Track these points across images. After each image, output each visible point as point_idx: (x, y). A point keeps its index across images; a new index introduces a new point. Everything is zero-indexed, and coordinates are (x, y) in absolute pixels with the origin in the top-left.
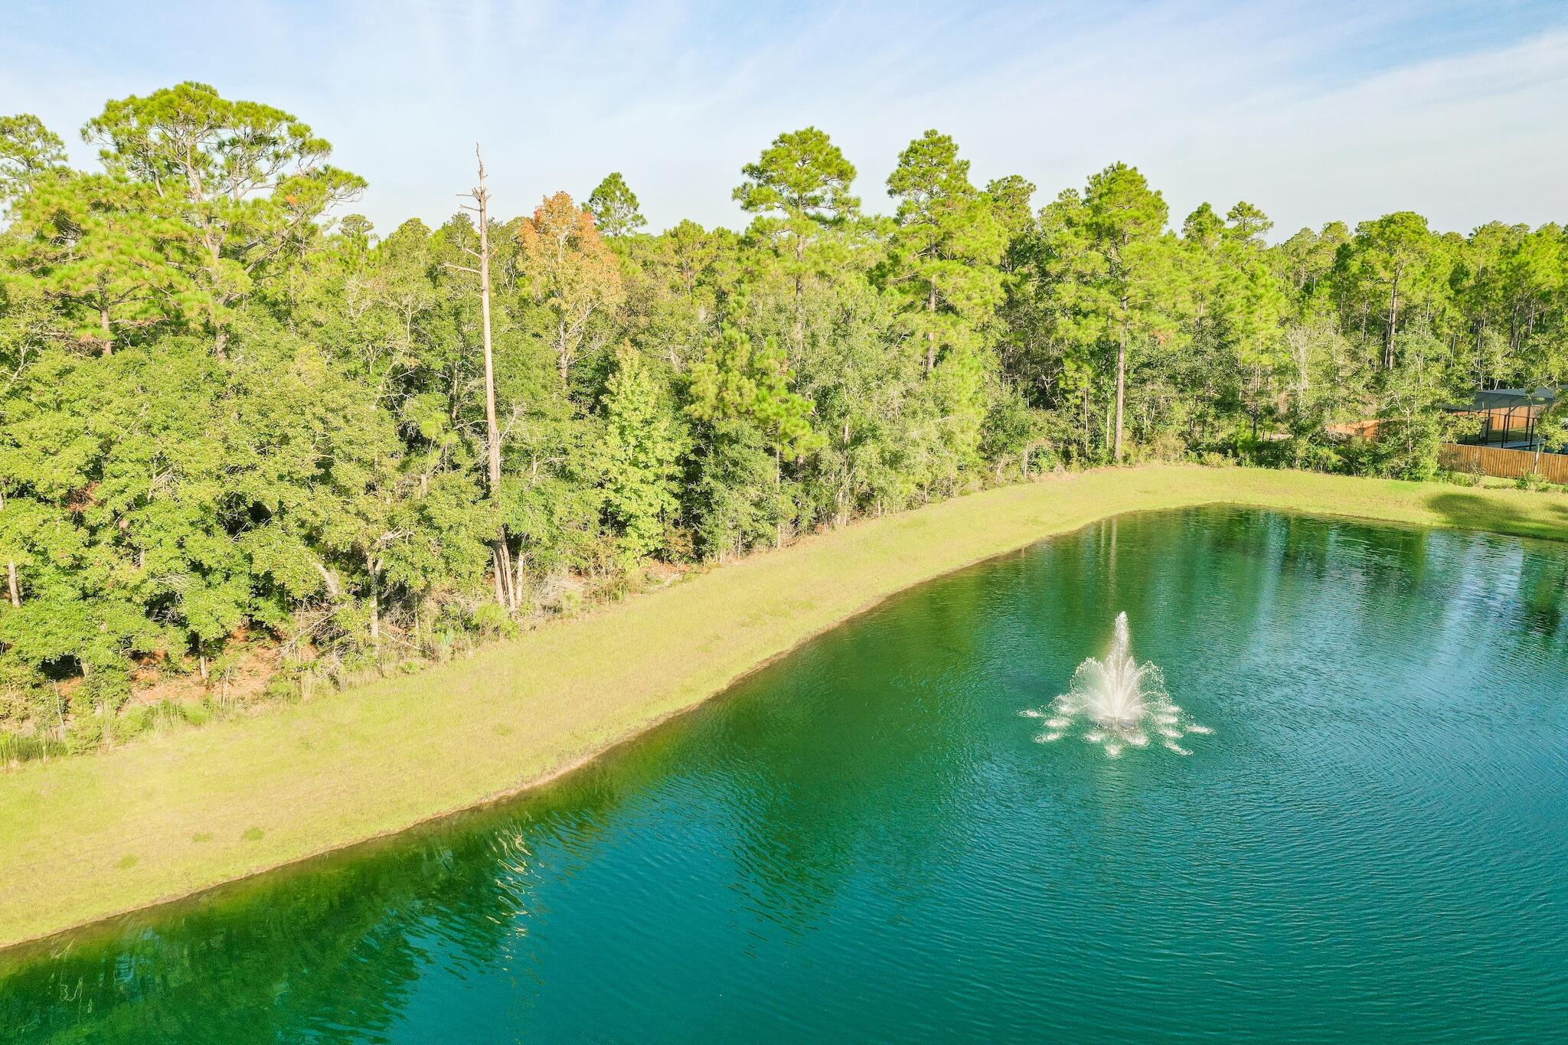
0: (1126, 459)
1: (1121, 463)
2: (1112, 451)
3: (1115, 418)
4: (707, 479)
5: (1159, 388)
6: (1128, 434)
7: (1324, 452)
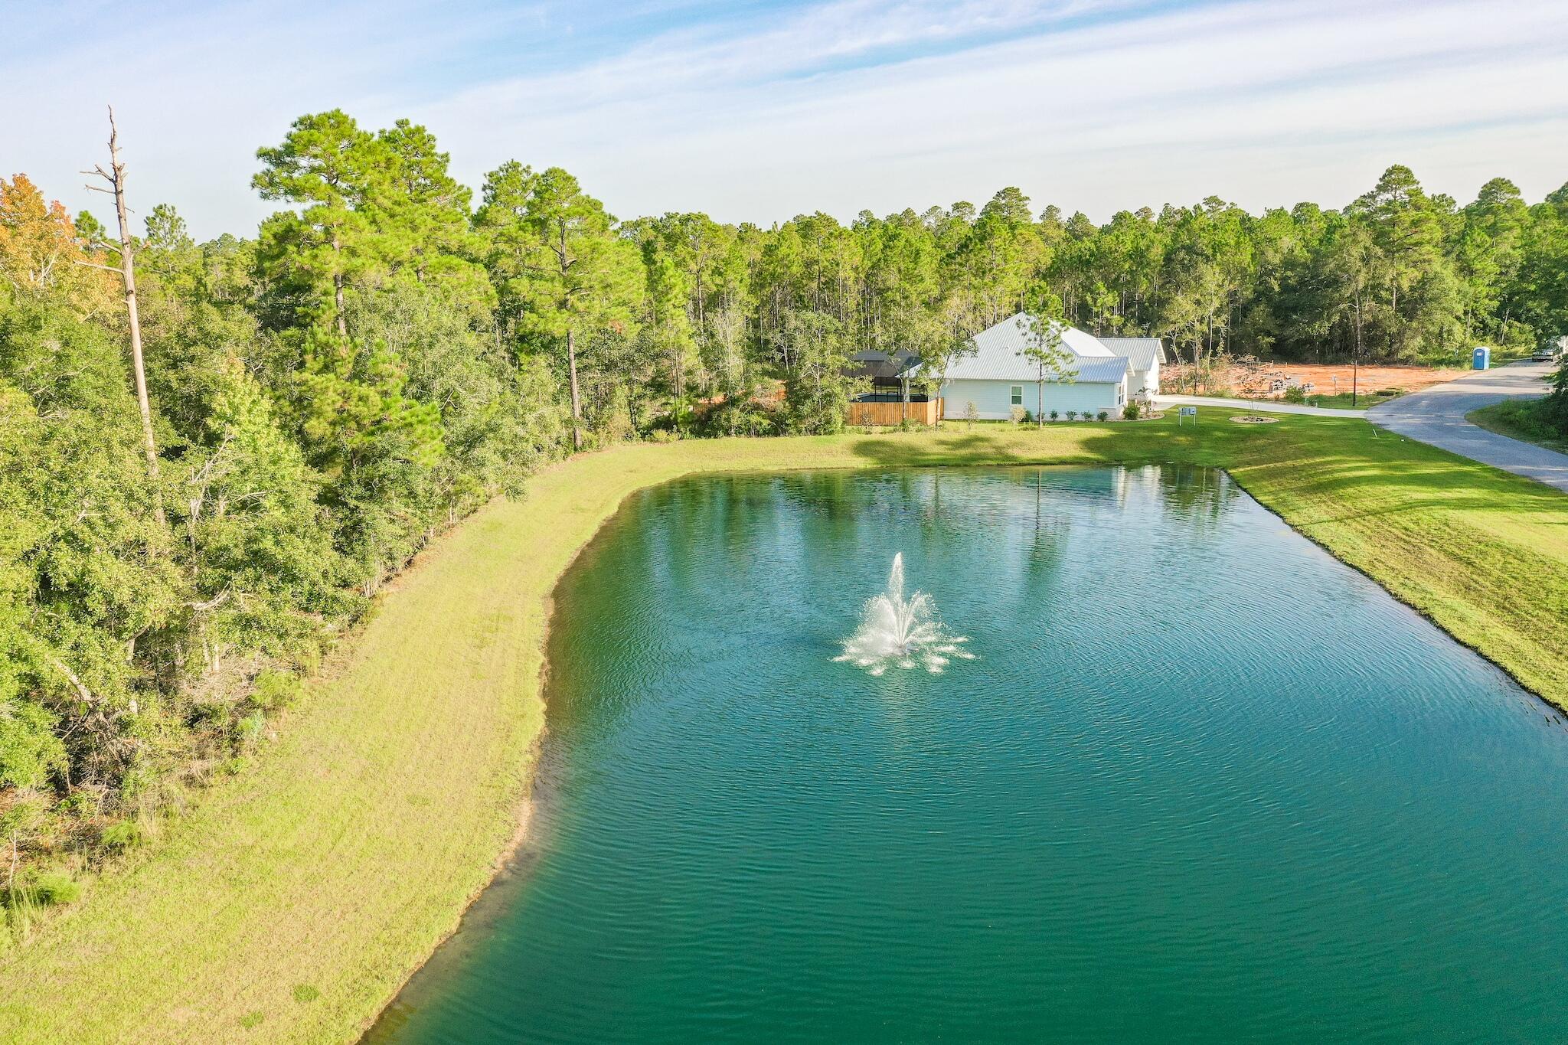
0: (588, 444)
7: (756, 418)
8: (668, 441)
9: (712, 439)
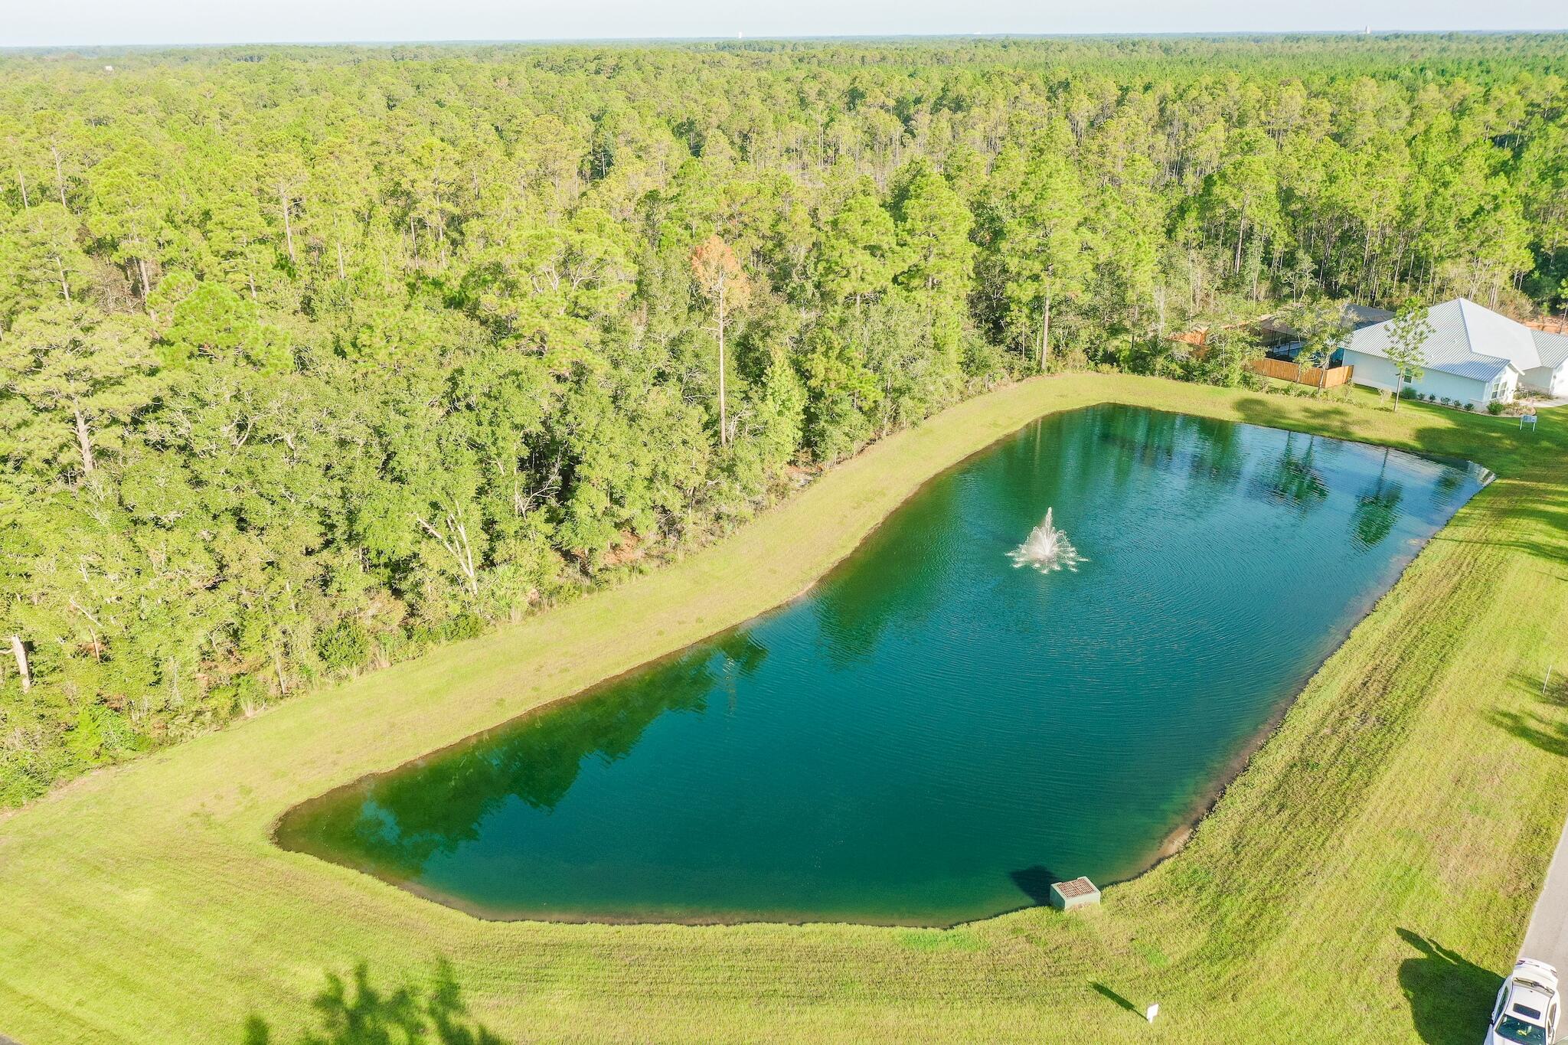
0: (1049, 369)
1: (1046, 373)
2: (1040, 363)
3: (1042, 340)
4: (822, 423)
5: (1072, 319)
6: (1051, 349)
7: (1173, 366)
8: (1108, 373)
9: (1141, 376)
